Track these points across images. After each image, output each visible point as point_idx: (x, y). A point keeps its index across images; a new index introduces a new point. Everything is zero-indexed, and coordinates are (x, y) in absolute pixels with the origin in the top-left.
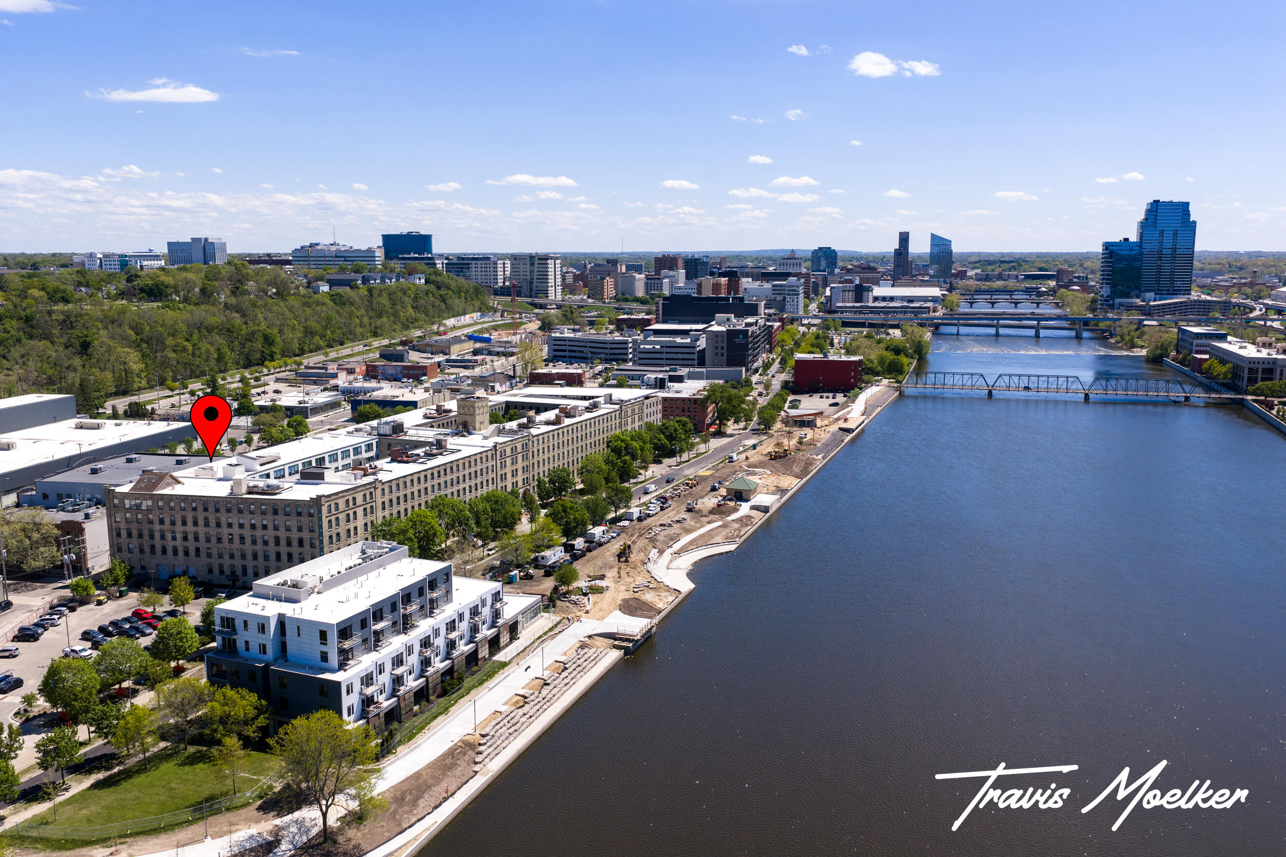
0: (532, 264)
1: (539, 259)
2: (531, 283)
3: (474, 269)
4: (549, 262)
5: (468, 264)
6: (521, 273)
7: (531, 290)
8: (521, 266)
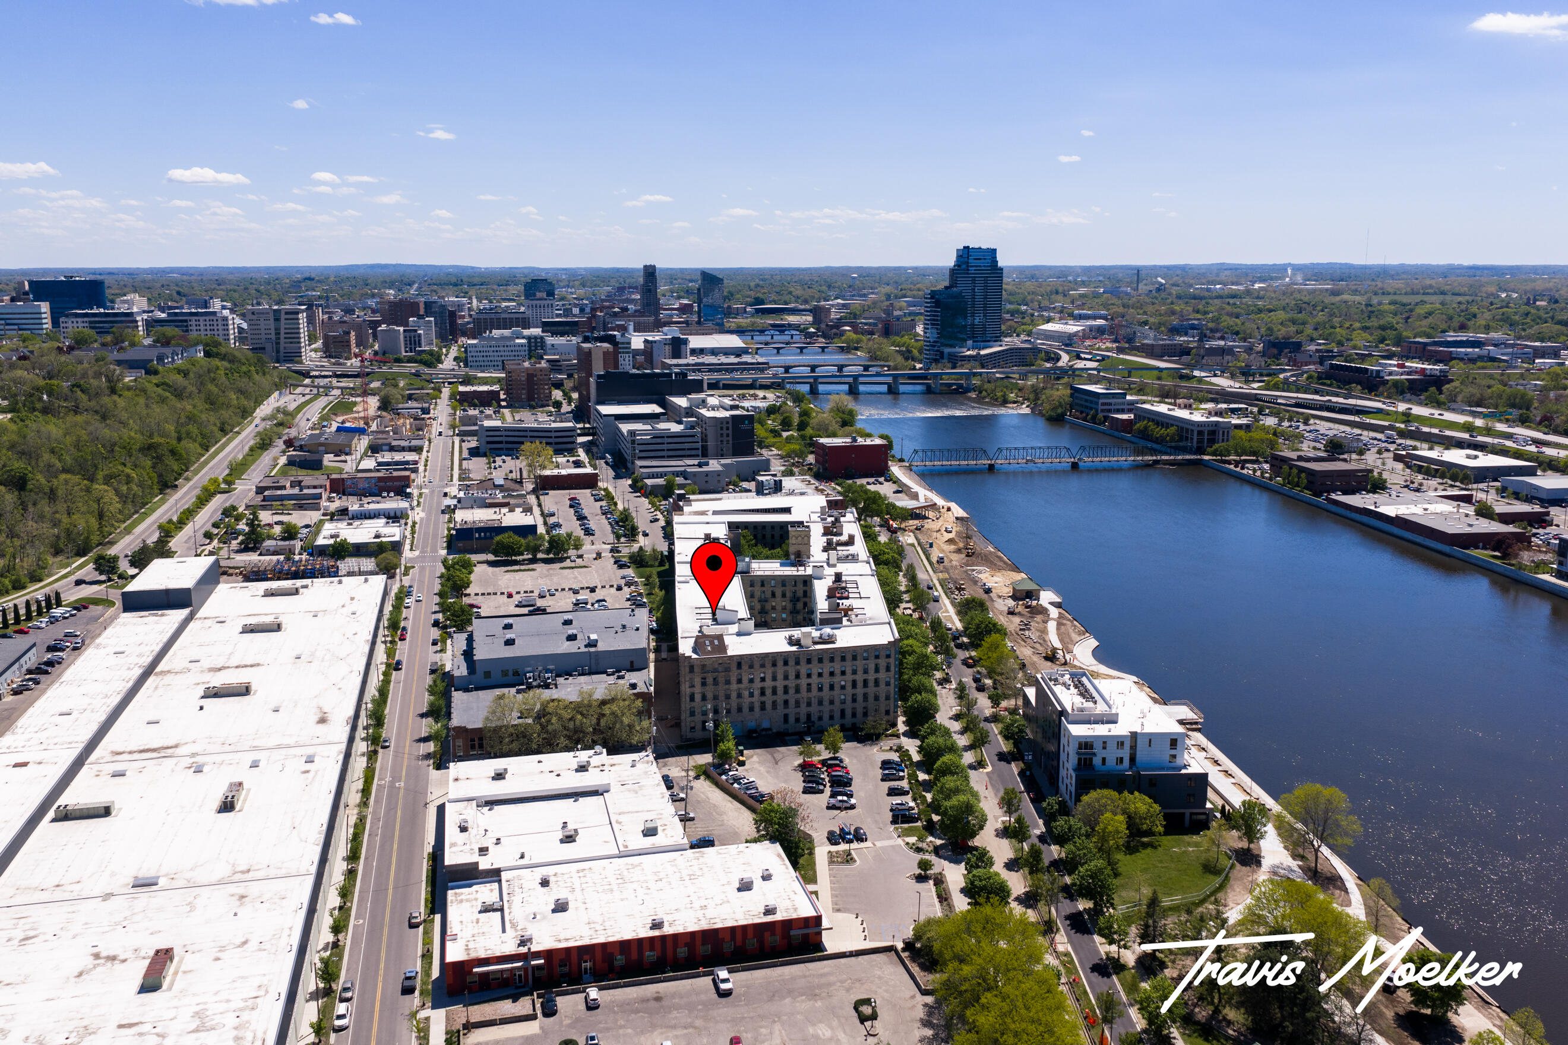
0: (277, 320)
1: (286, 313)
2: (278, 343)
3: (194, 328)
4: (300, 316)
5: (186, 321)
6: (263, 331)
7: (278, 352)
8: (262, 322)
